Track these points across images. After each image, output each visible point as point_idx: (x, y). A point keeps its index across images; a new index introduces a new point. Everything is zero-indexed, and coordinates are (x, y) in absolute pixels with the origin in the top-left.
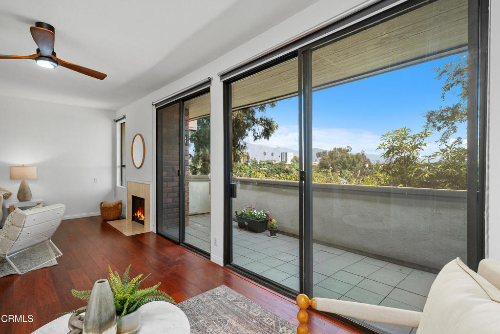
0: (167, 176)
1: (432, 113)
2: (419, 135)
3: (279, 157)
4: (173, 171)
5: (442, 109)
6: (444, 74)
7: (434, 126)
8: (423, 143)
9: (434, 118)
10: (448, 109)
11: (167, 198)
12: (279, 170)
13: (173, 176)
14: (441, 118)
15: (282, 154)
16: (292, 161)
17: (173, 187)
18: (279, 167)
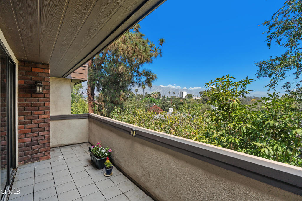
0: (25, 120)
1: (264, 63)
2: (241, 82)
3: (178, 94)
4: (31, 115)
5: (272, 59)
6: (273, 27)
7: (266, 73)
8: (245, 91)
9: (266, 67)
10: (278, 58)
11: (25, 137)
12: (176, 103)
13: (32, 120)
14: (272, 67)
15: (180, 92)
16: (186, 96)
17: (31, 128)
18: (177, 101)
